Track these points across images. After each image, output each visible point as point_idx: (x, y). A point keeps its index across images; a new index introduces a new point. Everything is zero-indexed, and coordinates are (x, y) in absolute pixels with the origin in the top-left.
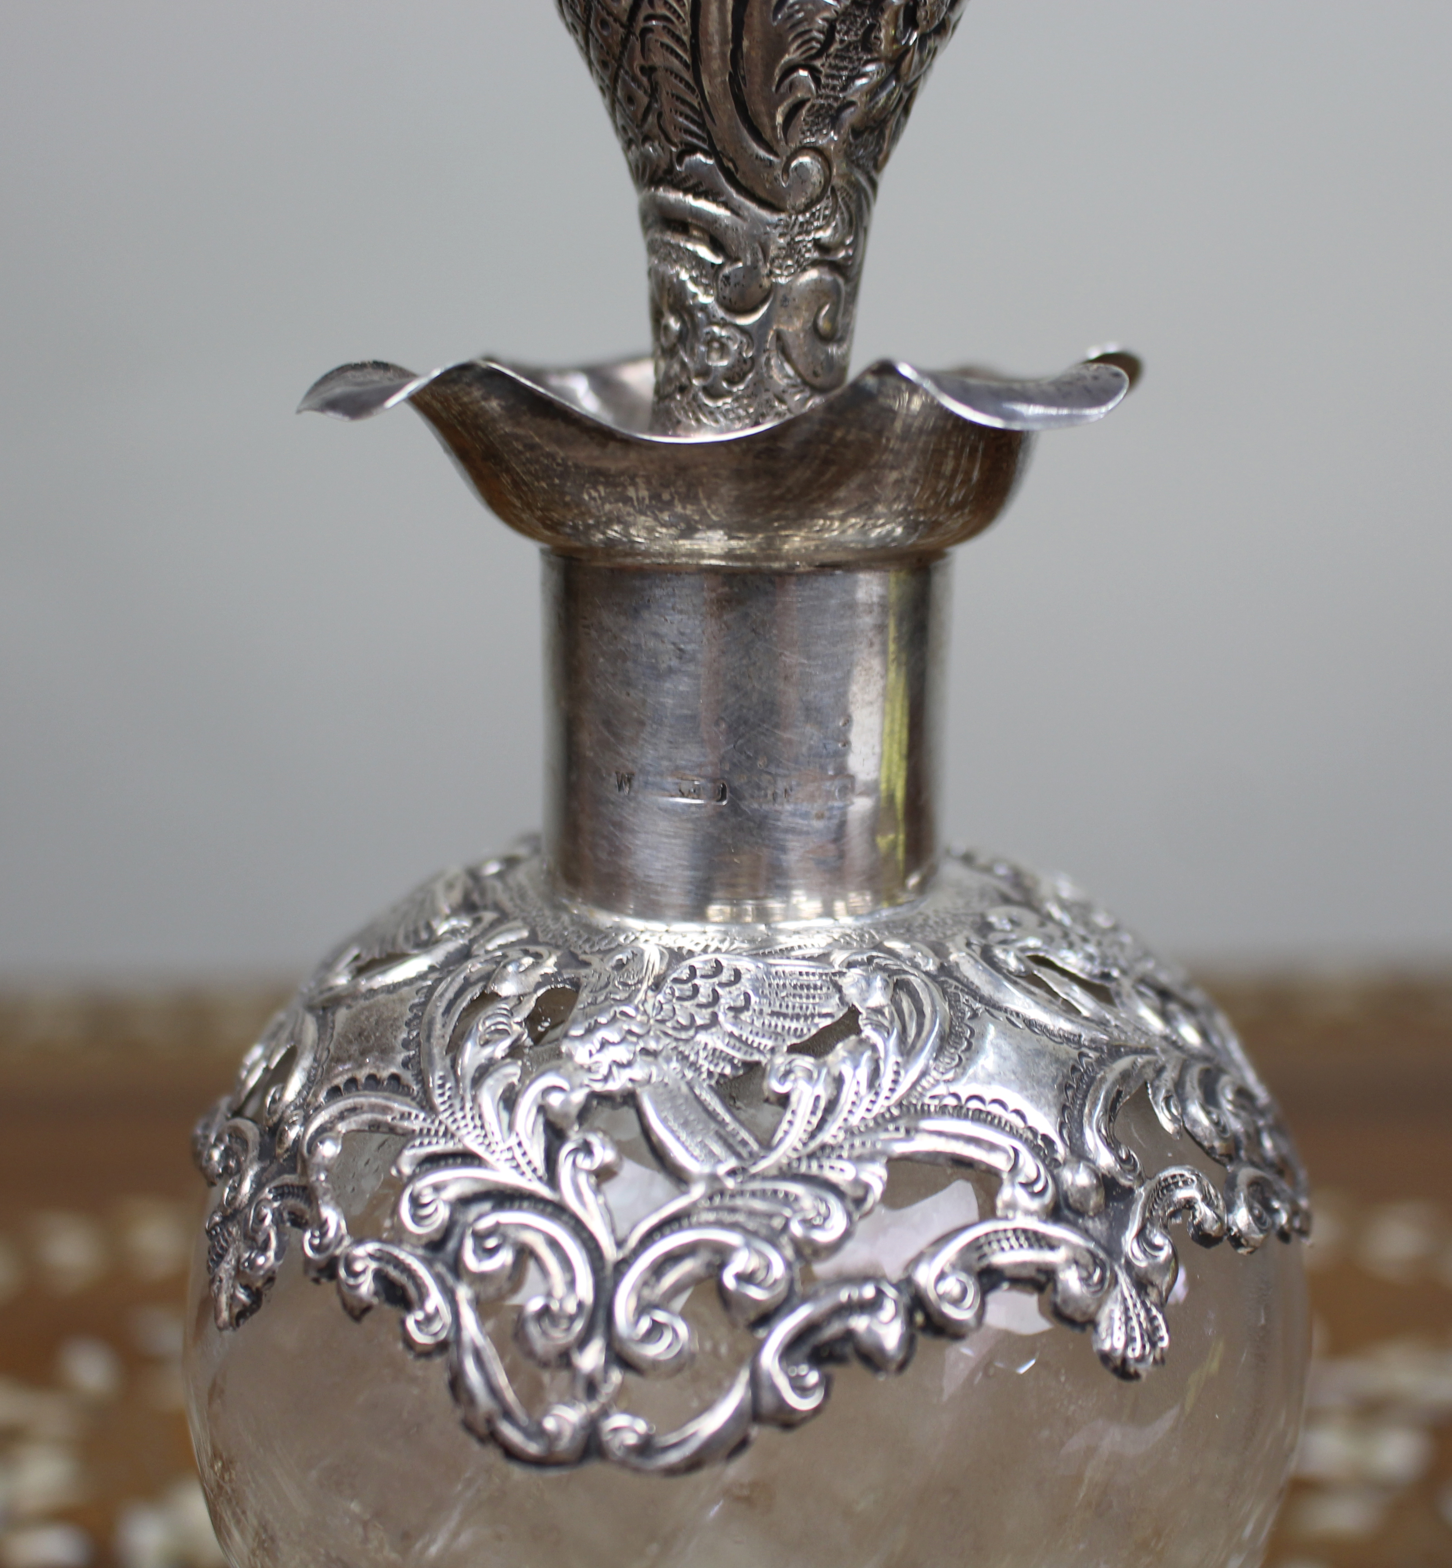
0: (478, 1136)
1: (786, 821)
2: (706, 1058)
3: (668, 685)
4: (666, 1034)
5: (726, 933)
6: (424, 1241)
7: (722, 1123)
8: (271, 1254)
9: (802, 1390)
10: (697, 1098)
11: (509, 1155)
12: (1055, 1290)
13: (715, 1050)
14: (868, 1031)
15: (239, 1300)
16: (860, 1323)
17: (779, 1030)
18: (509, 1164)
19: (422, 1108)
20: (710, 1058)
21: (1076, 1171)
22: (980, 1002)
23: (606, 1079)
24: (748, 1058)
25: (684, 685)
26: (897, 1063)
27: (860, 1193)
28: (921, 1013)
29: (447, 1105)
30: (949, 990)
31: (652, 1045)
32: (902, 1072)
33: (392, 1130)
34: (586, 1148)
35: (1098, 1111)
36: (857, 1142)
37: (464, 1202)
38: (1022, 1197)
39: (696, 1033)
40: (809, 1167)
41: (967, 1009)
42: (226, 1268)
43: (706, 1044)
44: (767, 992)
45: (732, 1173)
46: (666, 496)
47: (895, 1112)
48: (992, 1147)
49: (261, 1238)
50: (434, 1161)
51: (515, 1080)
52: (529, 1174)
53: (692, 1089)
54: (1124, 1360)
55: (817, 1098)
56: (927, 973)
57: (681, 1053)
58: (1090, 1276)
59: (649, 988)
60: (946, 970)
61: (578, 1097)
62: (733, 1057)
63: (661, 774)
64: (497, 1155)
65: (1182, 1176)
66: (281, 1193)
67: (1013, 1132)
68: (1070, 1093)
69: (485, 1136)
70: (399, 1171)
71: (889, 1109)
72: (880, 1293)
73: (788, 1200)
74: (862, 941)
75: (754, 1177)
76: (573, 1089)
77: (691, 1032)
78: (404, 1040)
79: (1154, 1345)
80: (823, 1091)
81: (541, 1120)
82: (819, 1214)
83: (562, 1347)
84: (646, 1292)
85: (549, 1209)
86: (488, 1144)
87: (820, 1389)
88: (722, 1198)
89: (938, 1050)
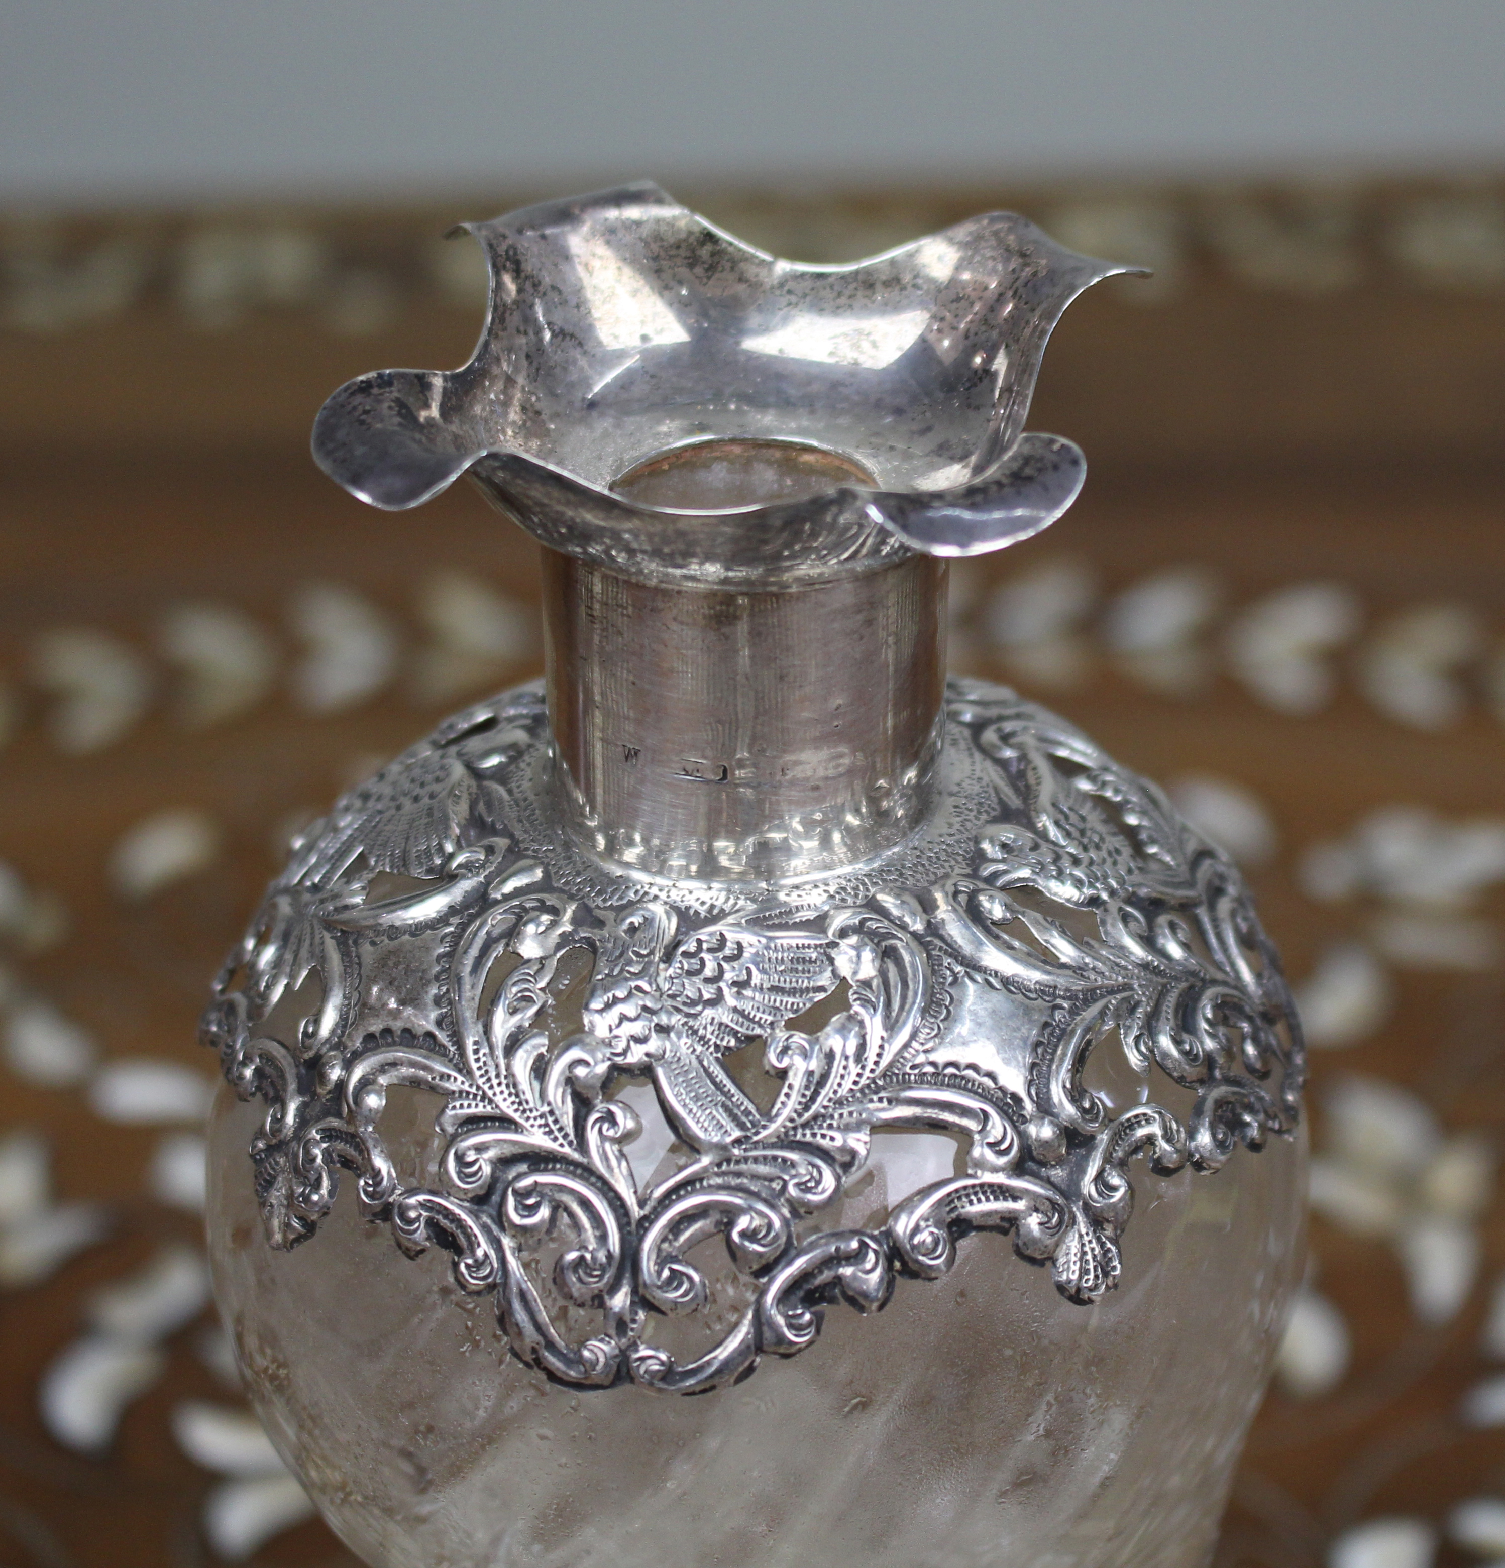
0: (513, 1103)
1: (783, 795)
2: (712, 1033)
3: (671, 682)
4: (678, 1010)
5: (729, 891)
6: (470, 1195)
7: (728, 1095)
8: (324, 1191)
9: (798, 1329)
10: (706, 1070)
11: (543, 1121)
12: (1018, 1233)
13: (721, 1024)
14: (857, 1007)
15: (295, 1228)
16: (847, 1271)
17: (778, 1004)
18: (542, 1129)
19: (460, 1071)
20: (716, 1032)
21: (1041, 1125)
22: (962, 965)
23: (624, 1053)
24: (751, 1032)
25: (689, 682)
26: (882, 1038)
27: (847, 1158)
28: (905, 985)
29: (482, 1072)
30: (934, 953)
31: (664, 1019)
32: (886, 1046)
33: (433, 1089)
34: (611, 1118)
35: (1067, 1064)
36: (845, 1112)
37: (504, 1162)
38: (990, 1155)
39: (704, 1008)
40: (804, 1135)
41: (948, 973)
42: (277, 1195)
43: (713, 1019)
44: (766, 966)
45: (738, 1142)
47: (880, 1083)
48: (965, 1111)
49: (313, 1176)
50: (474, 1123)
51: (543, 1050)
52: (561, 1140)
53: (701, 1062)
54: (1079, 1290)
55: (811, 1073)
56: (914, 934)
57: (691, 1027)
58: (1050, 1220)
59: (661, 960)
60: (933, 928)
61: (601, 1068)
62: (738, 1032)
64: (532, 1121)
65: (1145, 1115)
66: (329, 1135)
67: (983, 1095)
68: (1040, 1050)
69: (520, 1104)
70: (443, 1129)
71: (874, 1082)
72: (863, 1245)
73: (787, 1165)
74: (856, 895)
75: (756, 1145)
76: (596, 1064)
77: (699, 1008)
78: (435, 996)
79: (1106, 1274)
80: (816, 1066)
81: (569, 1091)
82: (812, 1177)
83: (596, 1292)
84: (665, 1245)
85: (579, 1171)
86: (524, 1111)
87: (813, 1329)
88: (729, 1164)
89: (919, 1022)
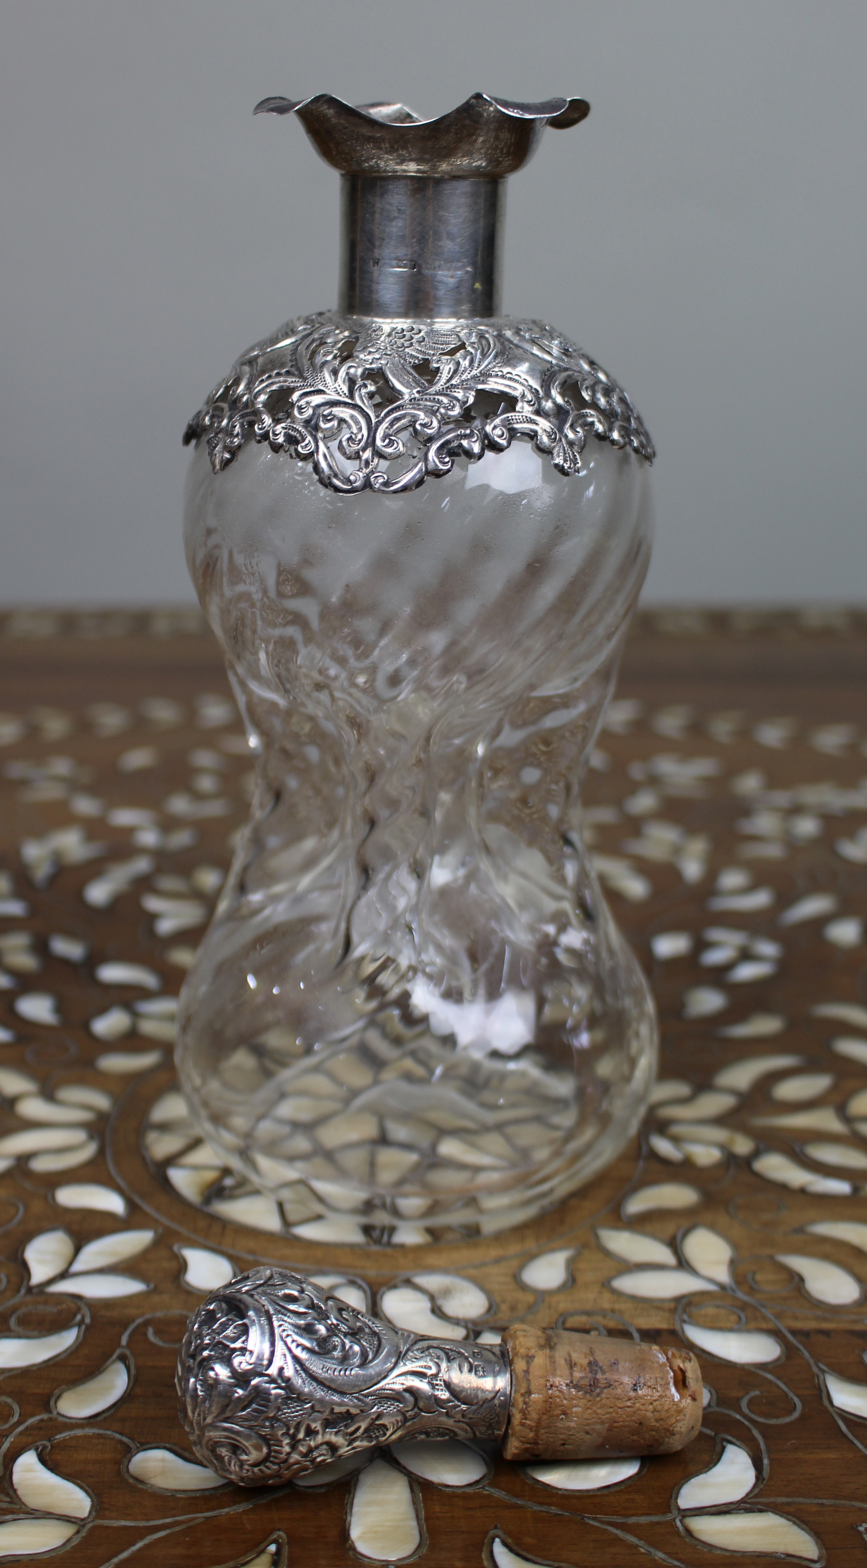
0: (322, 383)
1: (439, 278)
2: (408, 357)
3: (394, 223)
4: (393, 349)
6: (303, 420)
7: (415, 377)
8: (239, 437)
9: (444, 463)
10: (406, 370)
11: (335, 390)
12: (537, 440)
13: (411, 354)
14: (469, 349)
15: (226, 457)
16: (465, 443)
17: (436, 348)
18: (335, 393)
19: (300, 379)
20: (410, 357)
21: (547, 401)
22: (513, 345)
23: (371, 364)
24: (424, 357)
25: (399, 223)
26: (480, 360)
27: (466, 399)
28: (490, 346)
29: (310, 376)
30: (501, 341)
31: (388, 353)
32: (482, 362)
33: (288, 387)
34: (365, 386)
35: (557, 385)
36: (465, 384)
37: (318, 406)
38: (526, 406)
39: (405, 349)
40: (447, 391)
41: (508, 346)
43: (408, 353)
44: (431, 336)
45: (418, 392)
46: (396, 147)
47: (479, 375)
48: (515, 389)
49: (234, 434)
50: (306, 395)
51: (336, 366)
52: (343, 396)
54: (563, 467)
55: (450, 368)
56: (493, 335)
57: (399, 355)
58: (551, 437)
59: (387, 335)
60: (501, 335)
61: (361, 370)
62: (418, 357)
63: (390, 259)
64: (330, 391)
65: (590, 413)
66: (242, 417)
67: (523, 385)
68: (546, 377)
69: (325, 383)
70: (292, 400)
71: (477, 373)
72: (472, 431)
73: (439, 402)
74: (468, 326)
75: (426, 394)
76: (359, 367)
78: (290, 360)
79: (575, 464)
80: (452, 366)
81: (347, 378)
82: (450, 406)
83: (357, 450)
84: (387, 430)
85: (351, 406)
86: (327, 387)
87: (450, 463)
88: (415, 401)
89: (496, 357)
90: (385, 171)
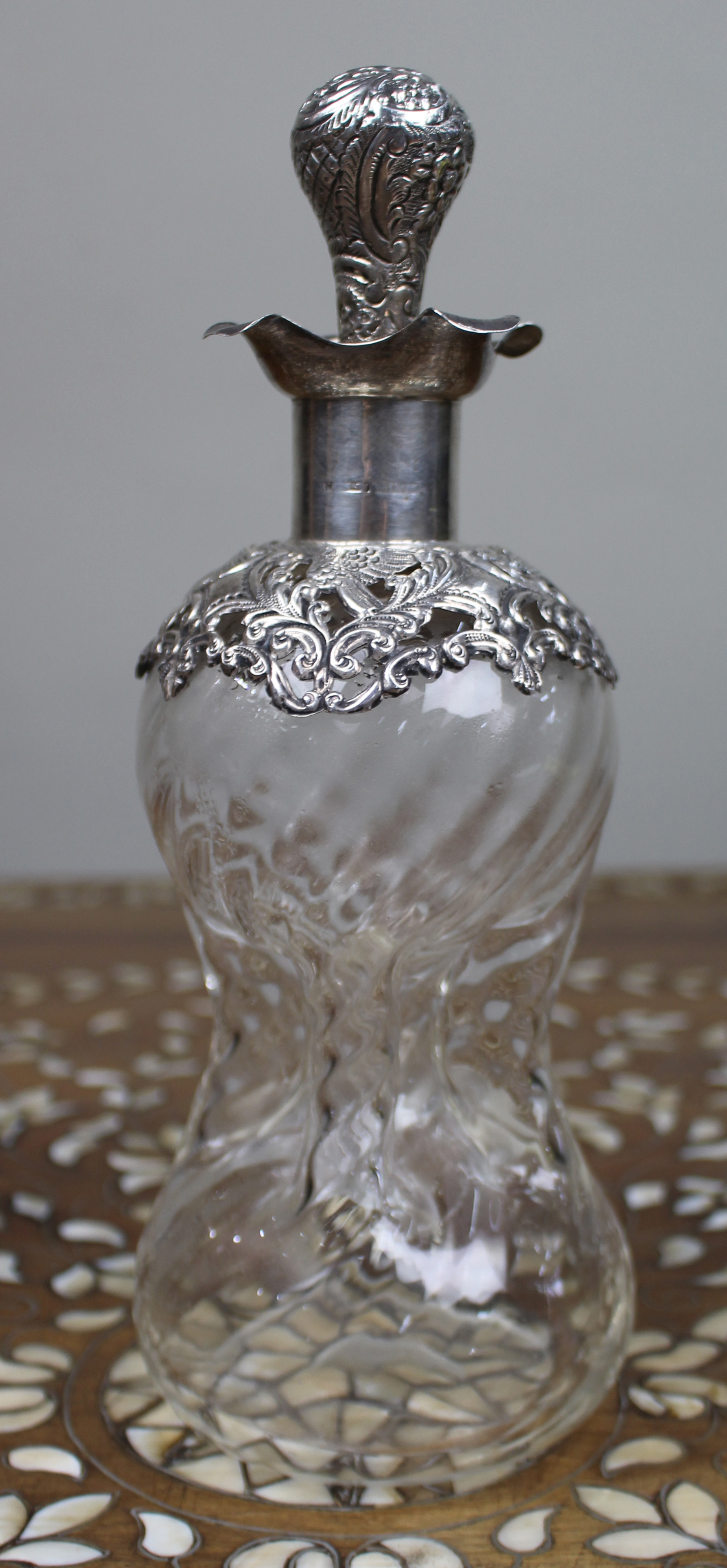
0: (276, 606)
1: (394, 499)
2: (363, 577)
3: (347, 445)
4: (348, 570)
6: (256, 642)
7: (370, 597)
8: (191, 662)
9: (401, 682)
10: (362, 590)
11: (288, 611)
12: (497, 658)
13: (366, 574)
14: (425, 568)
15: (177, 683)
16: (422, 661)
17: (391, 568)
18: (288, 614)
19: (253, 602)
20: (365, 577)
21: (506, 619)
22: (471, 566)
23: (325, 585)
24: (379, 577)
25: (352, 445)
26: (436, 578)
27: (422, 618)
28: (446, 564)
29: (262, 599)
31: (342, 573)
32: (438, 581)
33: (241, 610)
34: (319, 606)
35: (516, 603)
36: (421, 603)
37: (271, 628)
38: (484, 623)
40: (403, 610)
41: (464, 566)
42: (169, 676)
43: (363, 573)
44: (386, 557)
45: (374, 611)
46: (347, 367)
47: (435, 593)
48: (473, 607)
49: (185, 658)
50: (259, 617)
51: (289, 587)
52: (296, 616)
53: (358, 587)
54: (524, 685)
55: (406, 587)
57: (354, 575)
58: (511, 656)
61: (315, 591)
62: (373, 577)
63: (344, 482)
64: (282, 611)
65: (551, 633)
66: (193, 642)
67: (480, 602)
68: (505, 597)
69: (279, 606)
70: (244, 622)
71: (433, 592)
72: (429, 649)
73: (394, 620)
74: (424, 548)
75: (382, 613)
76: (312, 588)
77: (357, 569)
78: (242, 583)
79: (535, 683)
80: (407, 585)
81: (300, 599)
83: (311, 671)
84: (342, 650)
85: (305, 626)
86: (280, 608)
87: (407, 682)
88: (370, 620)
89: (452, 576)
90: (338, 393)
